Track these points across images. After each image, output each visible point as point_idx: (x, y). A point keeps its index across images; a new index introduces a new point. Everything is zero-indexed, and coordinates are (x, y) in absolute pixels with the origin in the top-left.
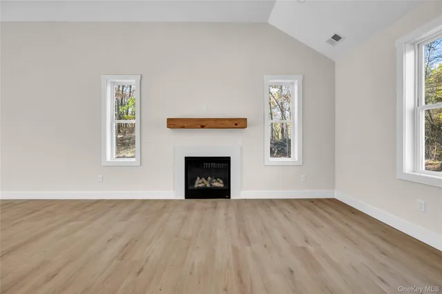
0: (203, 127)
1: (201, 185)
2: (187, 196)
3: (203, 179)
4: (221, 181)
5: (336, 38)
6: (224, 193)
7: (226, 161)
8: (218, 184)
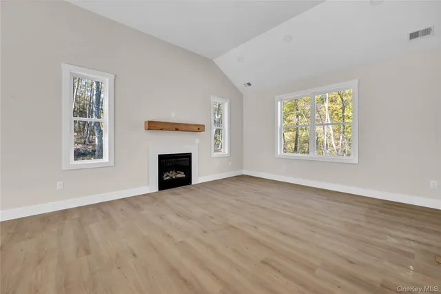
0: (177, 130)
1: (167, 178)
2: (161, 188)
3: (168, 174)
4: (183, 173)
5: (249, 84)
6: (187, 181)
7: (188, 157)
8: (181, 175)
